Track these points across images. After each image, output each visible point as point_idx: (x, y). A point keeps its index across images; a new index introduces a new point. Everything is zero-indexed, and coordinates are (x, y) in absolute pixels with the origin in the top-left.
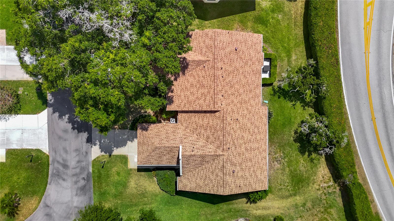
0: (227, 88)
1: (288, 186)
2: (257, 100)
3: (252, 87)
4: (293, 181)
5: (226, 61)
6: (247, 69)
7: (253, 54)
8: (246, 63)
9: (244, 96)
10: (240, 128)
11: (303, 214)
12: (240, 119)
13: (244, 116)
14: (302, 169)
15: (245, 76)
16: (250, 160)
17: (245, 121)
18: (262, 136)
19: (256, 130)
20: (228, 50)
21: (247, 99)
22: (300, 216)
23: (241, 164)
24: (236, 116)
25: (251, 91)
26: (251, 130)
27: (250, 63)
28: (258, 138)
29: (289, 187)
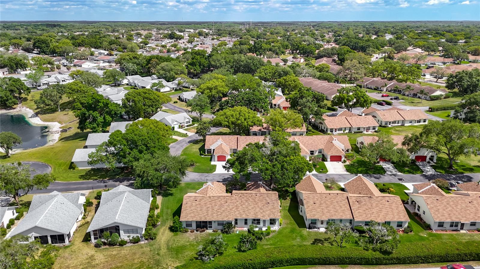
0: (245, 198)
1: (176, 245)
2: (238, 215)
3: (247, 212)
4: (179, 247)
5: (261, 198)
6: (258, 209)
7: (267, 213)
8: (261, 209)
9: (241, 207)
10: (221, 204)
11: (152, 252)
12: (227, 204)
13: (228, 206)
14: (186, 254)
15: (253, 208)
16: (201, 210)
17: (226, 207)
18: (215, 217)
19: (219, 213)
20: (267, 199)
21: (239, 209)
22: (151, 250)
23: (199, 204)
24: (229, 201)
25: (244, 212)
26: (220, 210)
27: (262, 211)
28: (215, 215)
29: (174, 245)
